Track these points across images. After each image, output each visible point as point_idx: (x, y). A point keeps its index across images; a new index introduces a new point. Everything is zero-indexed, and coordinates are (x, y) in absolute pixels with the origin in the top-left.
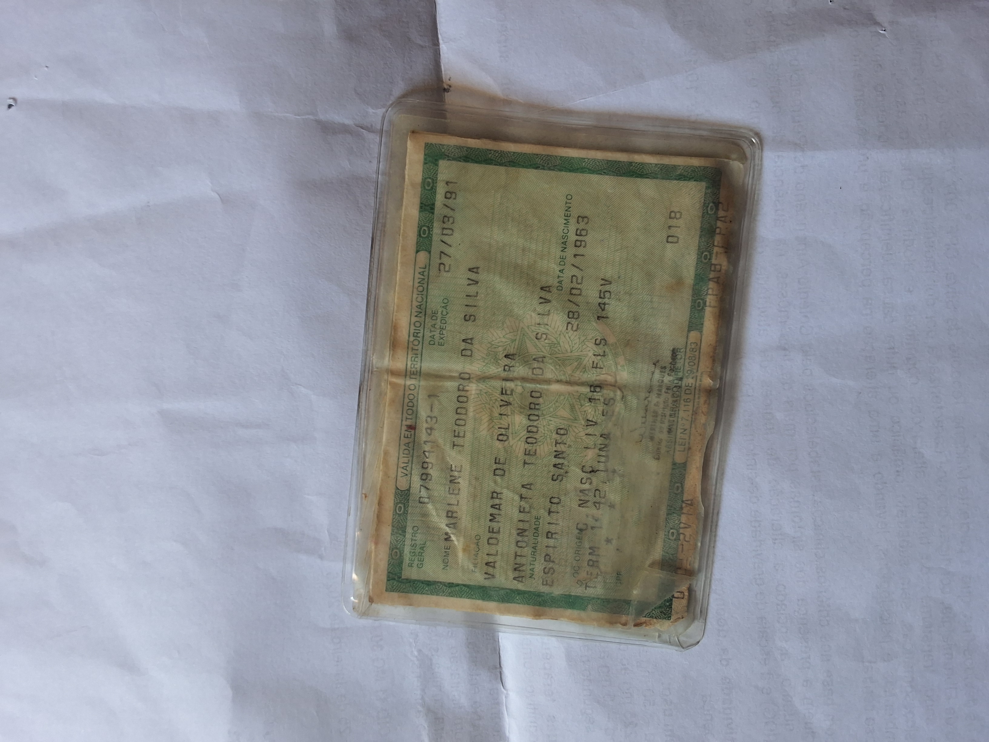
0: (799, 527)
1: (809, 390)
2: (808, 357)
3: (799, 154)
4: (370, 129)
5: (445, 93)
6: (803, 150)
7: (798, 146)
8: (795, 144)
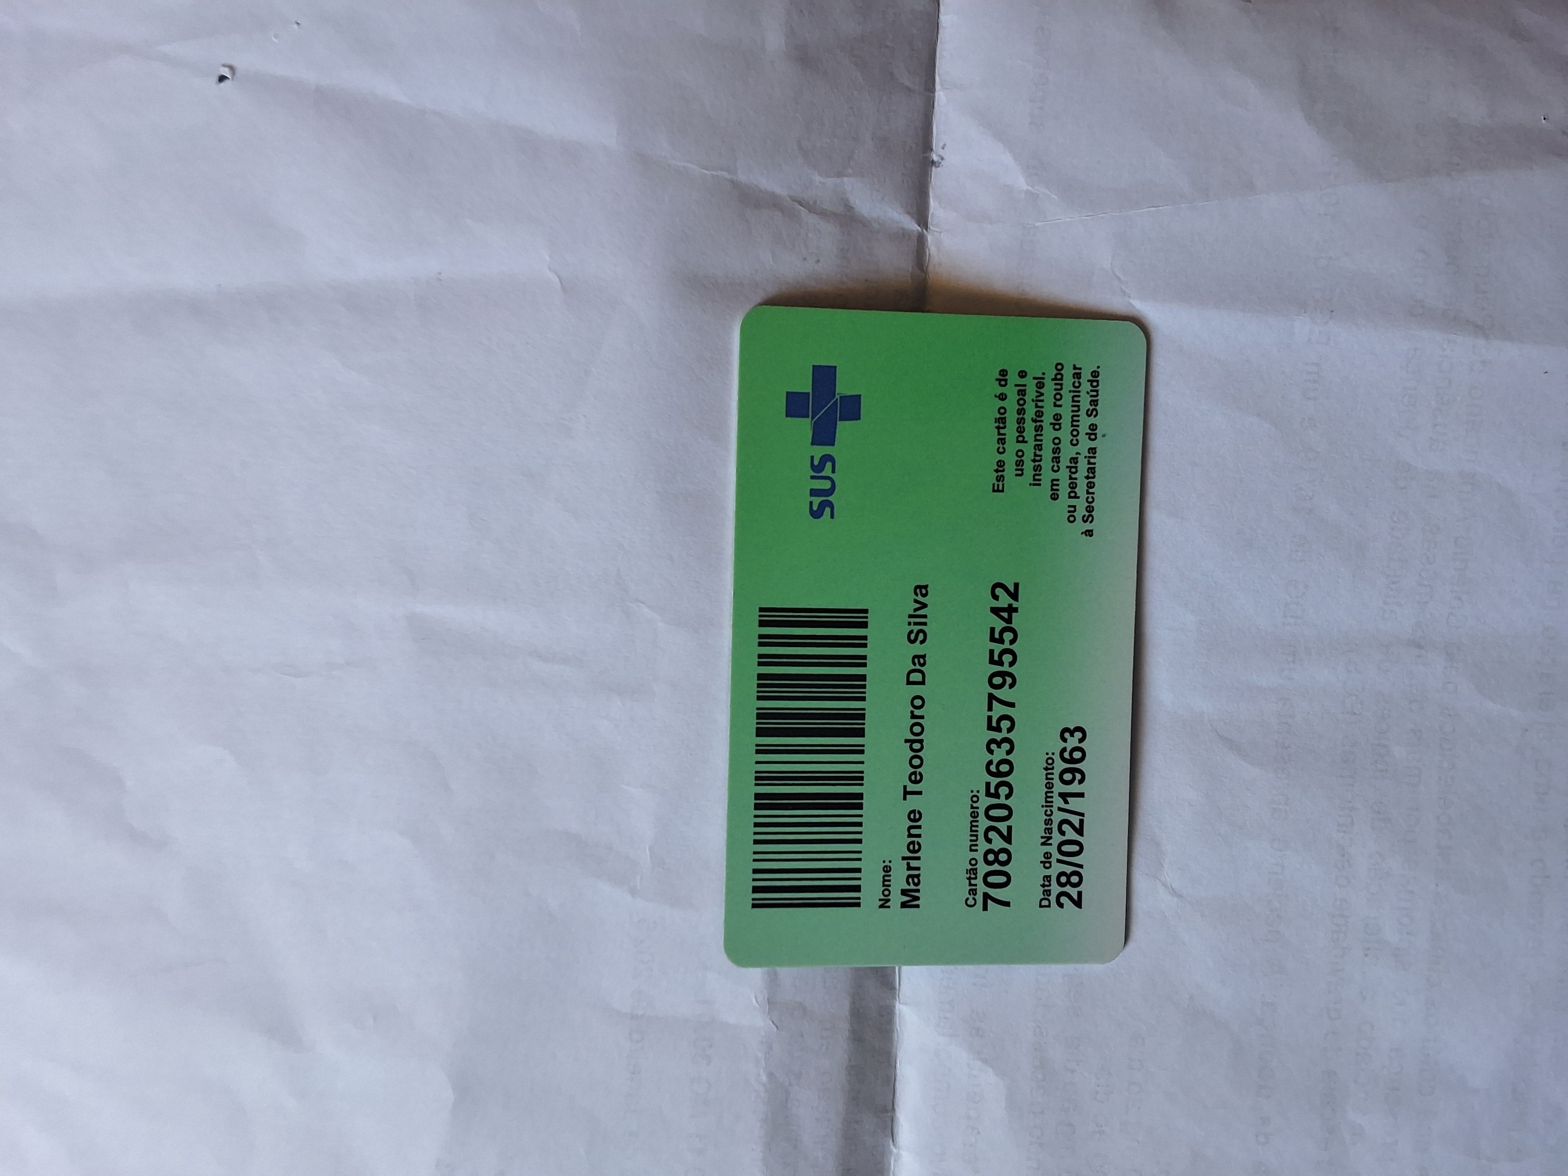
0: (1408, 933)
1: (1449, 715)
2: (1455, 664)
3: (1481, 342)
4: (812, 208)
5: (934, 168)
6: (1486, 336)
7: (1481, 329)
8: (1476, 326)
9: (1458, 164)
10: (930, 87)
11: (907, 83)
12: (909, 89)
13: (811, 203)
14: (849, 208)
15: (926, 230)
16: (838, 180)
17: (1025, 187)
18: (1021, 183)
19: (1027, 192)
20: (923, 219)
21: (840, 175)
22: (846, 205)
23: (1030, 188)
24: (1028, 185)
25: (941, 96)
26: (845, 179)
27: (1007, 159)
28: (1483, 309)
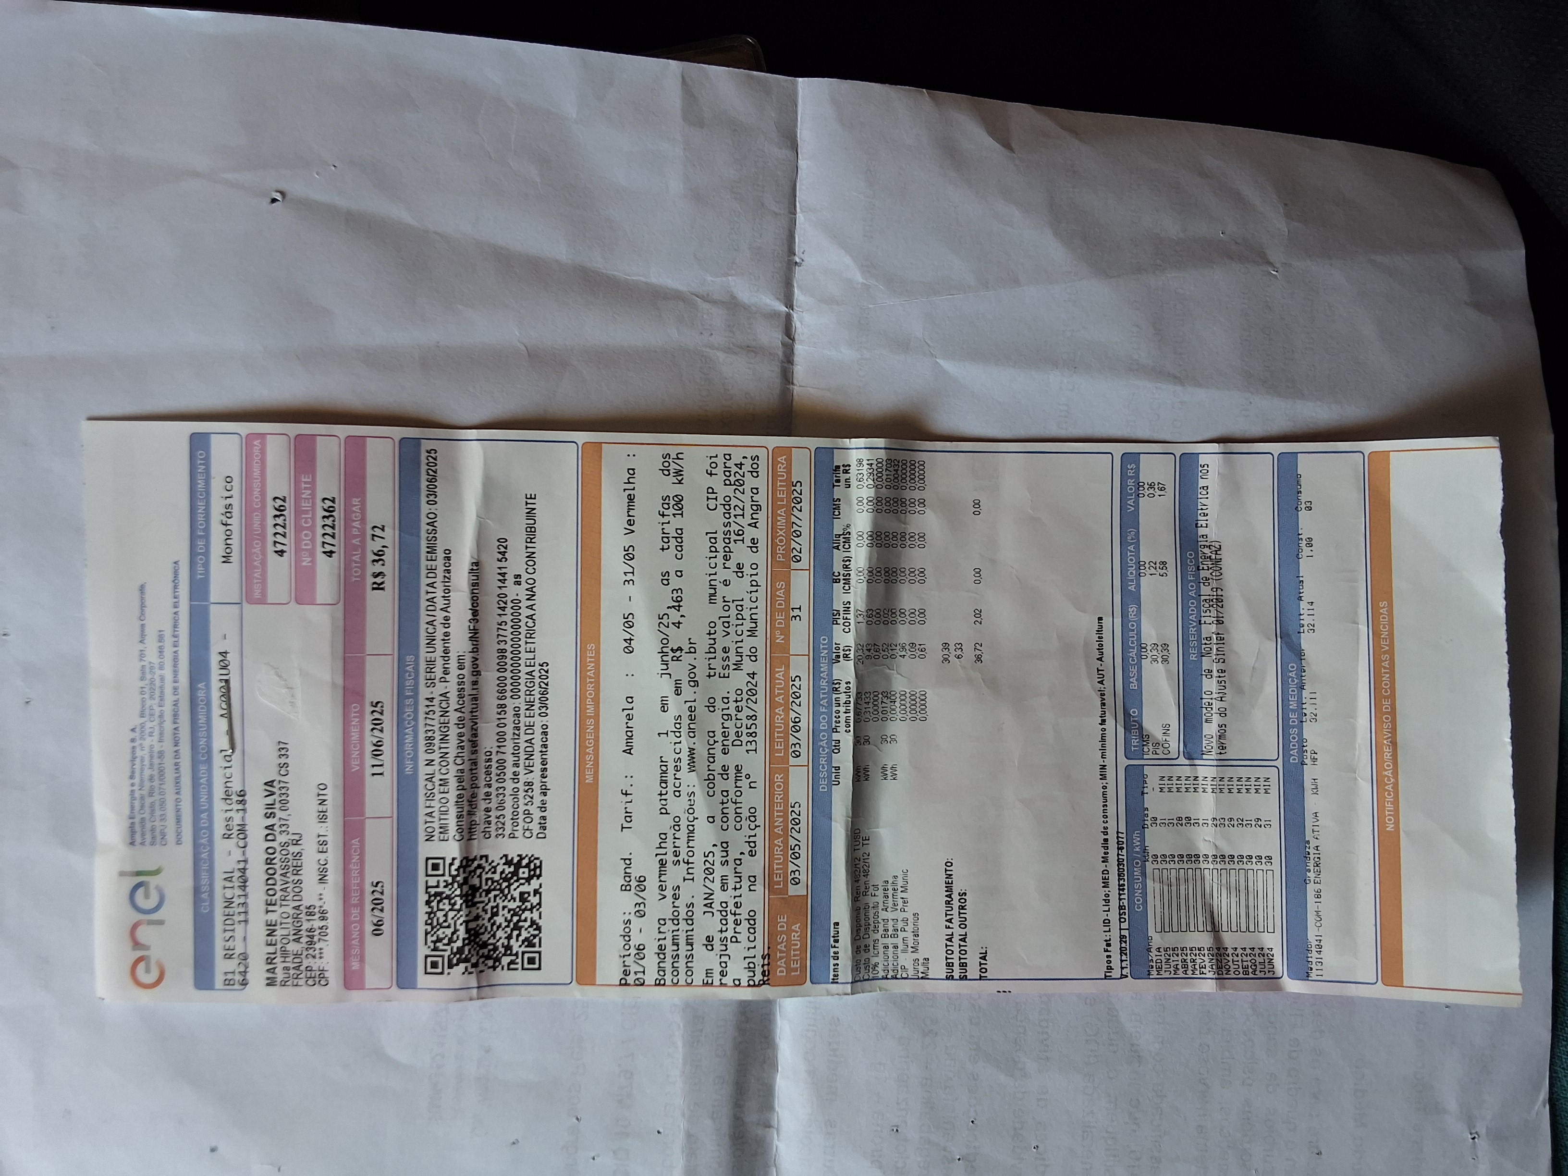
3: (1178, 388)
4: (706, 298)
5: (797, 267)
6: (1183, 385)
7: (1178, 379)
8: (1175, 377)
9: (1160, 266)
10: (793, 211)
11: (776, 210)
12: (776, 214)
13: (705, 295)
14: (733, 297)
15: (793, 310)
16: (724, 279)
17: (861, 280)
18: (859, 278)
19: (862, 283)
20: (790, 305)
21: (726, 275)
22: (731, 295)
23: (865, 281)
24: (863, 278)
25: (800, 217)
26: (730, 278)
27: (848, 260)
28: (1180, 365)
